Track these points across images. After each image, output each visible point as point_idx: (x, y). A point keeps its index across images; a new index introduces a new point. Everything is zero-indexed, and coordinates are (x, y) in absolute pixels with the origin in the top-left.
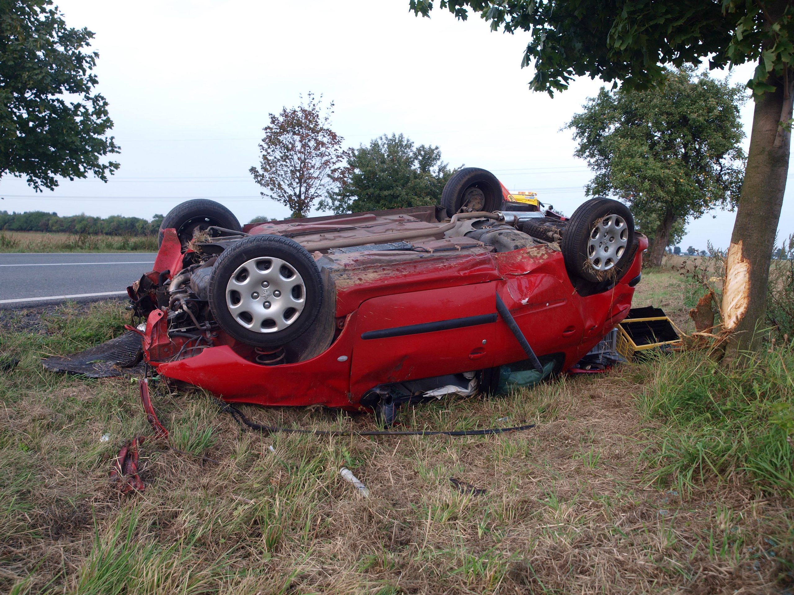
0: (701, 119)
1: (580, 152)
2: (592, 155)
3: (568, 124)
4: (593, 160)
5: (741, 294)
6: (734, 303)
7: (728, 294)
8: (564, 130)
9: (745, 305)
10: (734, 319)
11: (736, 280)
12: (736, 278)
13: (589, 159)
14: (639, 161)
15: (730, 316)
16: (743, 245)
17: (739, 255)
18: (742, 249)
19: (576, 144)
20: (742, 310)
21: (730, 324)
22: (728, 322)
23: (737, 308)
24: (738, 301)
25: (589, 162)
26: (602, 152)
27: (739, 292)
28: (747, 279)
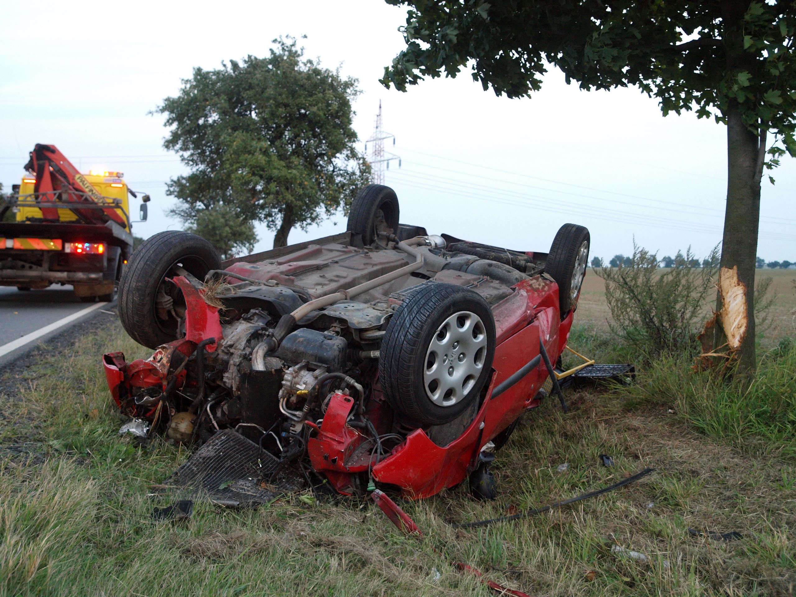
0: (321, 113)
1: (170, 144)
2: (185, 148)
3: (161, 108)
4: (187, 154)
5: (741, 314)
6: (736, 324)
7: (729, 315)
8: (155, 114)
9: (745, 325)
10: (738, 338)
11: (736, 302)
12: (735, 300)
13: (181, 153)
14: (262, 159)
15: (733, 336)
16: (738, 269)
17: (735, 279)
18: (737, 274)
19: (167, 132)
20: (743, 329)
21: (735, 342)
22: (733, 341)
23: (739, 327)
24: (740, 321)
25: (182, 156)
26: (197, 145)
27: (739, 313)
28: (744, 301)
